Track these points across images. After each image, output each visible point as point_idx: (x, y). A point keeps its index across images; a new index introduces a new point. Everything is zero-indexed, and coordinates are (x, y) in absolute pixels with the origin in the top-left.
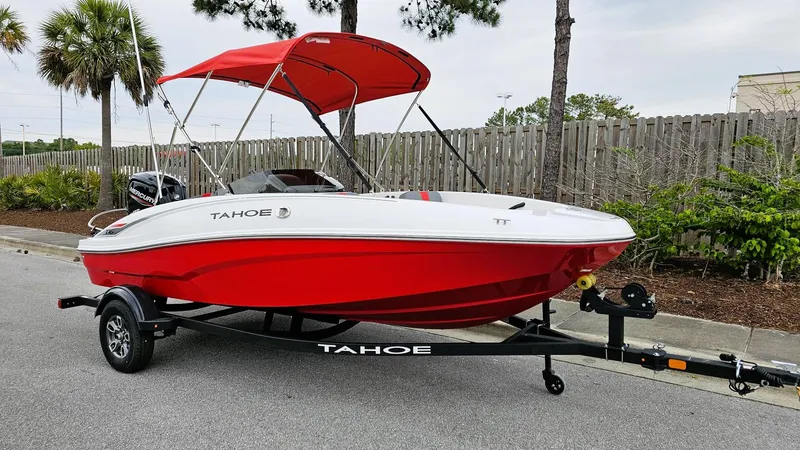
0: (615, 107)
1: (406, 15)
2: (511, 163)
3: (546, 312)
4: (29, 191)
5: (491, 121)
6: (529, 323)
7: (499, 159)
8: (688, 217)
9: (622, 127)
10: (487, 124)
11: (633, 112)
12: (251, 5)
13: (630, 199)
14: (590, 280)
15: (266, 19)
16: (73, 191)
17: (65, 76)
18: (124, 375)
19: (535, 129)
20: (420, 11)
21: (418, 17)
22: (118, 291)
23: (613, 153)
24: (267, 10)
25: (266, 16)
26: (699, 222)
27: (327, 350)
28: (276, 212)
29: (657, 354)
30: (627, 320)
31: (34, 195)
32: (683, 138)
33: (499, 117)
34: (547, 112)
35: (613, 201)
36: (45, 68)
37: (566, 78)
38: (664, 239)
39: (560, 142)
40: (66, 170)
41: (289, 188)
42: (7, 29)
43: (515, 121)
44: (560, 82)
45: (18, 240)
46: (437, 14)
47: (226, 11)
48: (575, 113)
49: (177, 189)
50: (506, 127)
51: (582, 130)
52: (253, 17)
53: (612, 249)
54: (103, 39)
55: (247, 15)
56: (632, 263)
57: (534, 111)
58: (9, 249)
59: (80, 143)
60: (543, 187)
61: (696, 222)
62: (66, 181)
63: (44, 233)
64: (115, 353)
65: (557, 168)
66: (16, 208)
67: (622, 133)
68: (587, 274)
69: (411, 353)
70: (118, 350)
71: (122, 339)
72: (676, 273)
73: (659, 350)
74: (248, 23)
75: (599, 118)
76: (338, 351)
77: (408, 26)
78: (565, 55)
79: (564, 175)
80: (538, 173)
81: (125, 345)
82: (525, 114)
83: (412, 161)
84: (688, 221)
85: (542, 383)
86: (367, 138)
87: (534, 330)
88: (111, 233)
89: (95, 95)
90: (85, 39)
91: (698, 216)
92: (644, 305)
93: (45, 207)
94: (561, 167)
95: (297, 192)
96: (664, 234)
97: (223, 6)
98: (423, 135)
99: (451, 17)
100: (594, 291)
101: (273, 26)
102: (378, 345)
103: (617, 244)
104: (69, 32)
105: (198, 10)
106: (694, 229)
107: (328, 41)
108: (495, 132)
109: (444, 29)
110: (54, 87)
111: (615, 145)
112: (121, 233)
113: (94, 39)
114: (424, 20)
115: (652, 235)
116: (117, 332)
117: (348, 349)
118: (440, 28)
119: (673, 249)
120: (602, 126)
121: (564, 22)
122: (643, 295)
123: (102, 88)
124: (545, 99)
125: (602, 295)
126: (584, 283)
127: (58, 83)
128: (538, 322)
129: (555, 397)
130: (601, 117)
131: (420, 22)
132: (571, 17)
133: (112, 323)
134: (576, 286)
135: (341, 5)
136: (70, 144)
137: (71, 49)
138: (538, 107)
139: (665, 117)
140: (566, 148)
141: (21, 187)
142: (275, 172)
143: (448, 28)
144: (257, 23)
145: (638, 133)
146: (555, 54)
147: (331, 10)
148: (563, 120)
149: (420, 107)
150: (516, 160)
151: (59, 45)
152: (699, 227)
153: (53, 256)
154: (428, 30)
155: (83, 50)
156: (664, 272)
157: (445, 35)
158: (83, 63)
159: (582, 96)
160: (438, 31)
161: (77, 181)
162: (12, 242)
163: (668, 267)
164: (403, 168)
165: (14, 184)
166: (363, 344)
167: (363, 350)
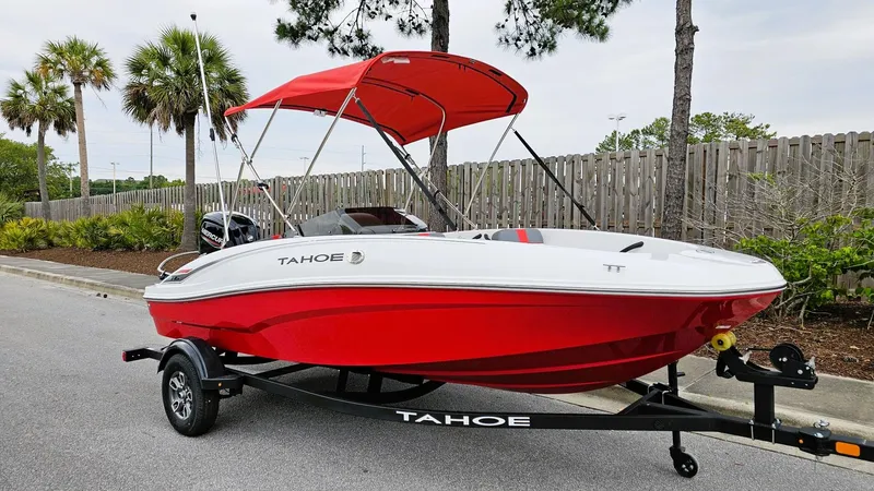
0: (748, 126)
1: (503, 32)
2: (626, 192)
3: (673, 375)
4: (113, 231)
5: (602, 146)
6: (651, 388)
7: (612, 188)
8: (848, 256)
9: (758, 149)
10: (597, 149)
11: (769, 132)
12: (336, 29)
13: (771, 234)
14: (729, 340)
15: (352, 45)
16: (156, 231)
17: (149, 111)
18: (186, 438)
19: (653, 155)
20: (518, 28)
21: (516, 34)
22: (182, 344)
23: (749, 179)
24: (353, 35)
25: (352, 41)
26: (861, 261)
27: (406, 418)
28: (348, 256)
29: (820, 435)
30: (778, 390)
31: (118, 235)
32: (836, 160)
33: (612, 140)
34: (667, 134)
35: (750, 235)
36: (130, 104)
37: (689, 95)
38: (817, 282)
39: (684, 169)
40: (150, 208)
41: (363, 229)
42: (95, 67)
43: (630, 145)
44: (682, 99)
45: (99, 283)
46: (537, 30)
47: (310, 38)
48: (699, 134)
49: (251, 229)
50: (620, 154)
51: (711, 153)
52: (338, 43)
53: (754, 302)
54: (187, 72)
55: (332, 42)
56: (777, 311)
57: (651, 134)
58: (89, 293)
59: (170, 180)
60: (665, 221)
61: (857, 262)
62: (149, 220)
63: (126, 275)
64: (177, 414)
65: (680, 197)
66: (101, 250)
67: (759, 156)
68: (725, 331)
69: (506, 425)
70: (181, 409)
71: (185, 398)
72: (834, 323)
73: (821, 430)
74: (332, 50)
75: (729, 139)
76: (419, 420)
77: (504, 45)
78: (689, 68)
79: (690, 206)
80: (659, 205)
81: (188, 406)
82: (642, 137)
83: (511, 192)
84: (847, 260)
85: (670, 462)
86: (461, 169)
87: (657, 398)
88: (176, 279)
89: (179, 130)
90: (169, 73)
91: (859, 253)
92: (800, 372)
93: (129, 248)
94: (686, 196)
95: (374, 233)
96: (816, 277)
97: (307, 33)
98: (523, 164)
99: (553, 34)
100: (733, 352)
101: (359, 51)
102: (467, 414)
103: (762, 296)
104: (153, 67)
105: (280, 38)
106: (856, 269)
107: (407, 61)
108: (606, 158)
109: (545, 46)
110: (139, 123)
111: (751, 169)
112: (186, 280)
113: (178, 73)
114: (523, 37)
115: (802, 277)
116: (180, 390)
117: (432, 419)
118: (540, 45)
119: (828, 294)
120: (734, 149)
121: (685, 31)
122: (798, 358)
123: (186, 123)
124: (664, 119)
125: (745, 359)
126: (721, 343)
127: (142, 119)
128: (664, 388)
129: (688, 481)
130: (731, 138)
131: (518, 39)
132: (694, 24)
133: (175, 380)
134: (711, 346)
135: (432, 25)
136: (160, 181)
137: (156, 83)
138: (656, 128)
139: (812, 136)
140: (691, 176)
141: (106, 228)
142: (348, 211)
143: (549, 45)
144: (343, 49)
145: (779, 156)
146: (676, 68)
147: (421, 32)
148: (686, 142)
149: (516, 133)
150: (632, 190)
151: (144, 80)
152: (862, 268)
153: (132, 300)
154: (527, 48)
155: (167, 84)
156: (818, 322)
157: (545, 54)
158: (166, 97)
159: (708, 115)
160: (537, 49)
161: (161, 220)
162: (92, 284)
163: (823, 316)
164: (501, 200)
165: (100, 224)
166: (448, 413)
167: (448, 420)
